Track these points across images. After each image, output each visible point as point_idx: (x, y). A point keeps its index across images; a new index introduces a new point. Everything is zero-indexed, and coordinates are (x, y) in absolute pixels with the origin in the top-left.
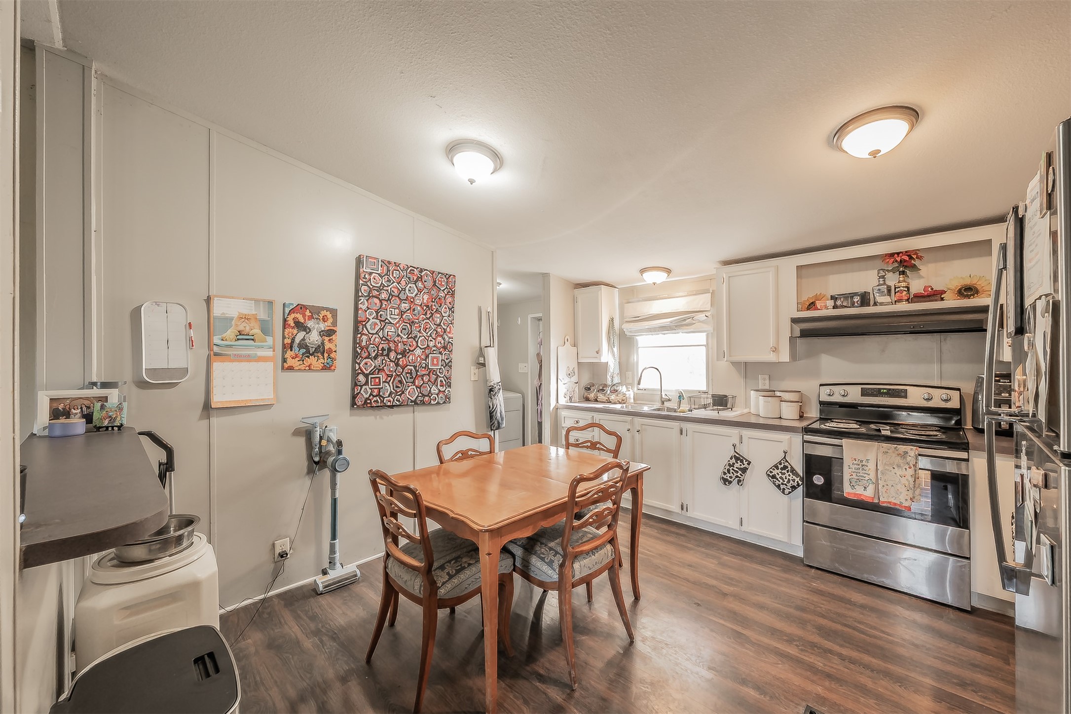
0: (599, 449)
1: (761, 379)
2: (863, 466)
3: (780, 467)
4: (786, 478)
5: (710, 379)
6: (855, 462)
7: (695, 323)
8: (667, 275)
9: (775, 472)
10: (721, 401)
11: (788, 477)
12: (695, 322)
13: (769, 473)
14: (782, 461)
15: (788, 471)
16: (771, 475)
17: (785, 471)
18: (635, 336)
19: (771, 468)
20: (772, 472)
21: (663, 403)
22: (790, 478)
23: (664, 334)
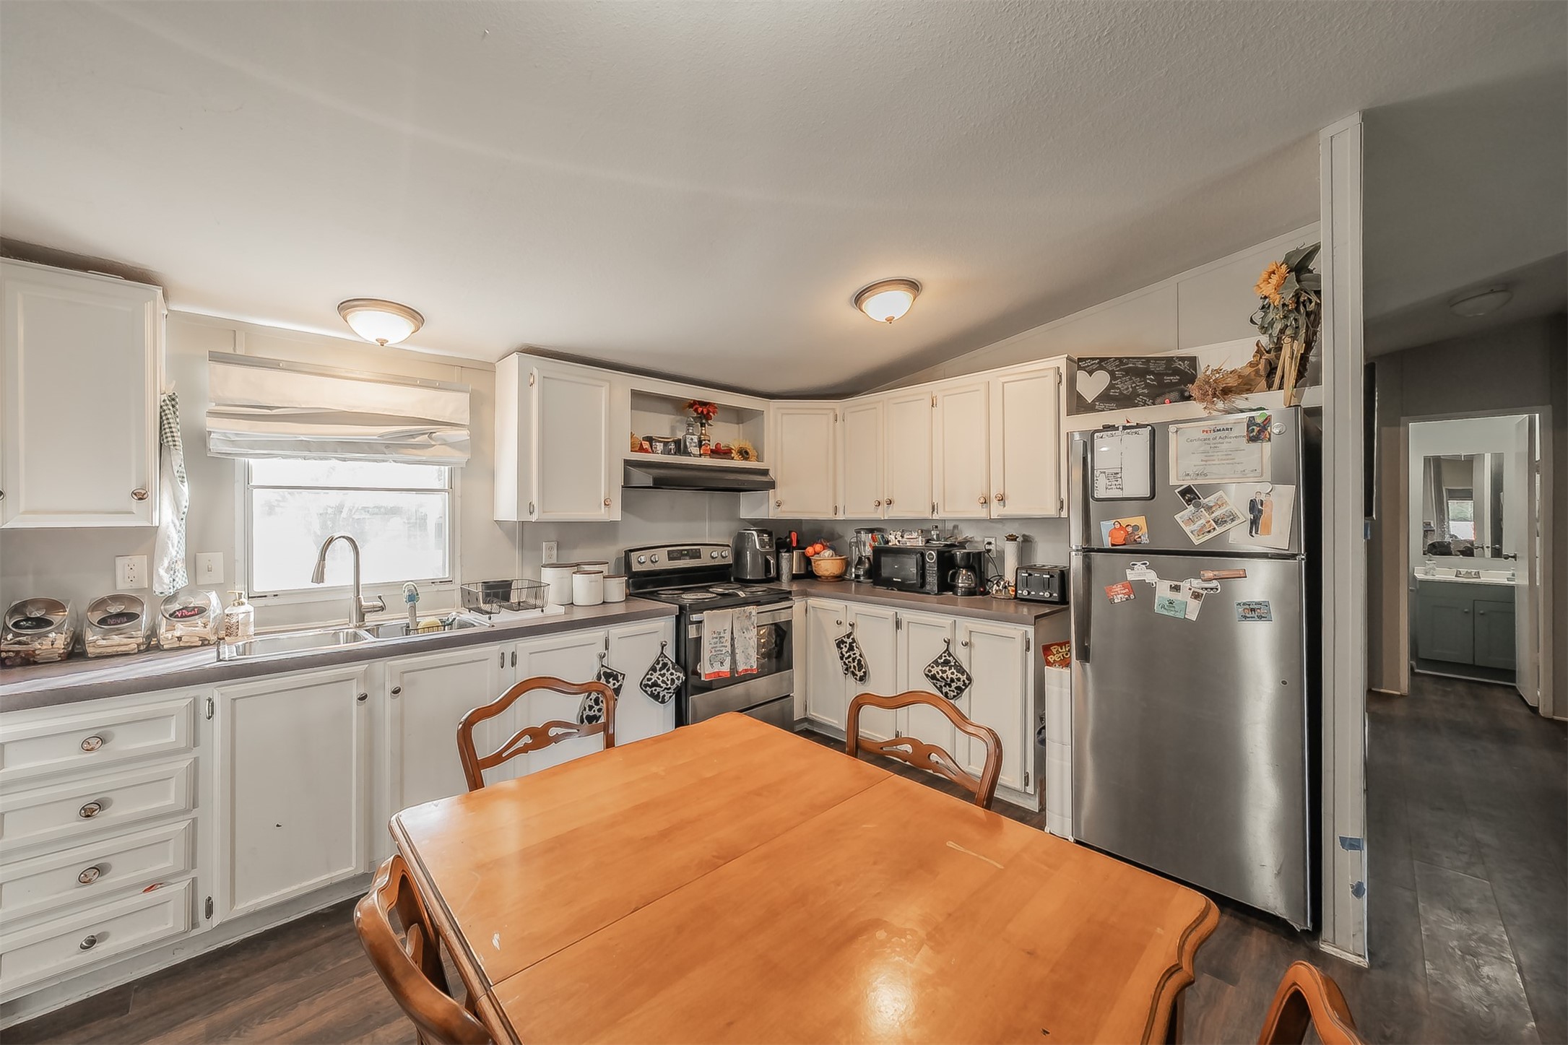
0: (557, 739)
1: (546, 549)
2: (720, 638)
3: (658, 667)
4: (668, 680)
5: (458, 554)
6: (715, 636)
7: (434, 445)
8: (413, 329)
9: (655, 677)
10: (498, 592)
11: (670, 678)
12: (433, 443)
13: (645, 682)
14: (660, 659)
15: (668, 670)
16: (650, 683)
17: (664, 671)
18: (236, 455)
19: (647, 674)
20: (651, 679)
21: (362, 617)
22: (674, 677)
23: (344, 460)
